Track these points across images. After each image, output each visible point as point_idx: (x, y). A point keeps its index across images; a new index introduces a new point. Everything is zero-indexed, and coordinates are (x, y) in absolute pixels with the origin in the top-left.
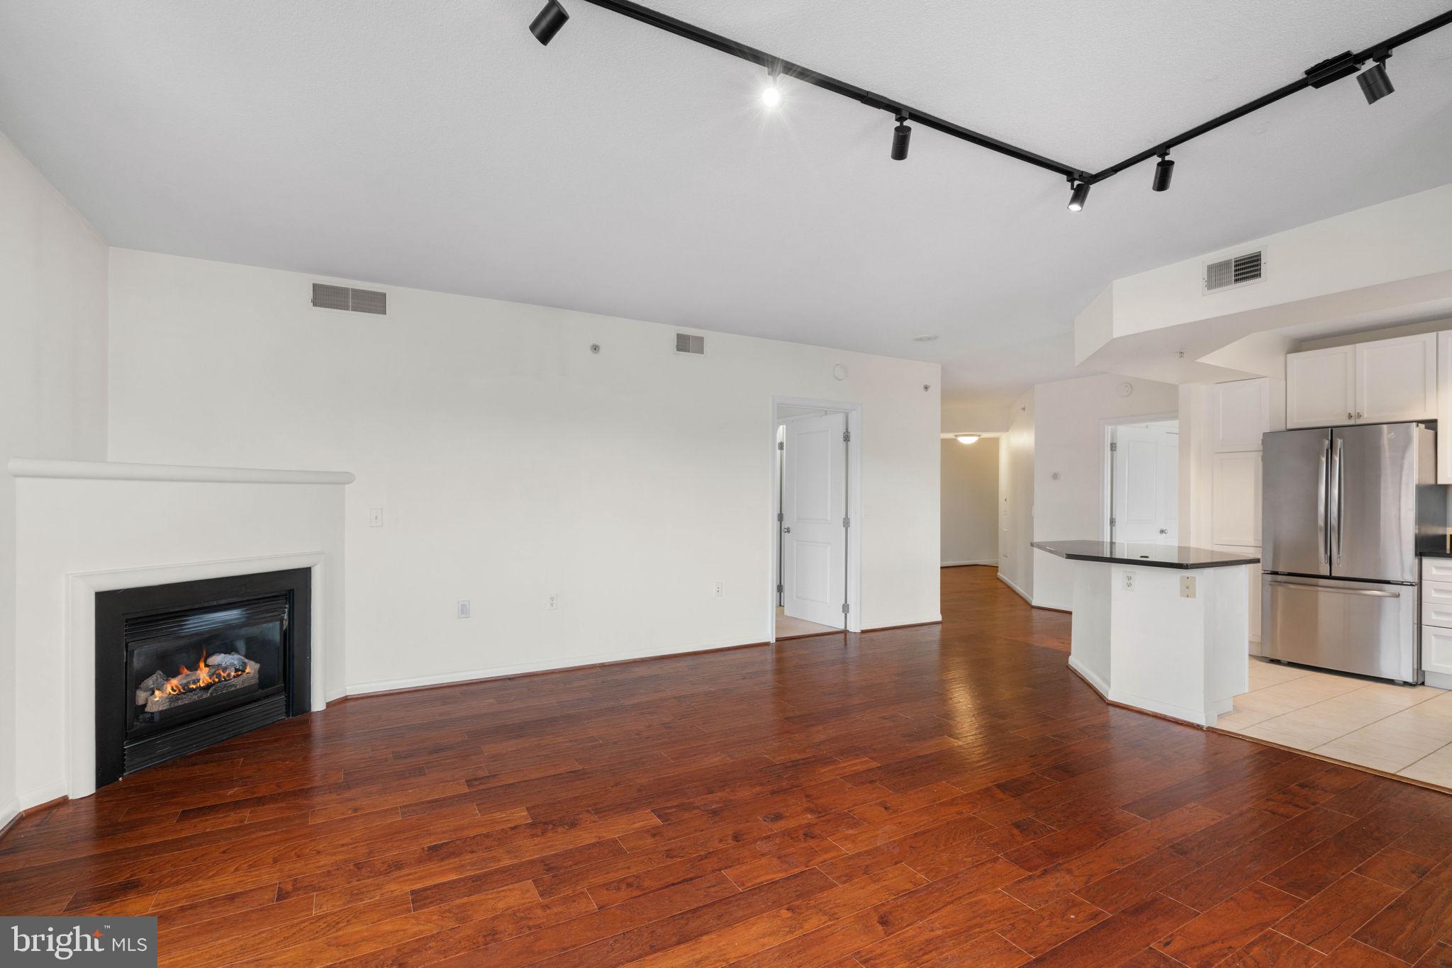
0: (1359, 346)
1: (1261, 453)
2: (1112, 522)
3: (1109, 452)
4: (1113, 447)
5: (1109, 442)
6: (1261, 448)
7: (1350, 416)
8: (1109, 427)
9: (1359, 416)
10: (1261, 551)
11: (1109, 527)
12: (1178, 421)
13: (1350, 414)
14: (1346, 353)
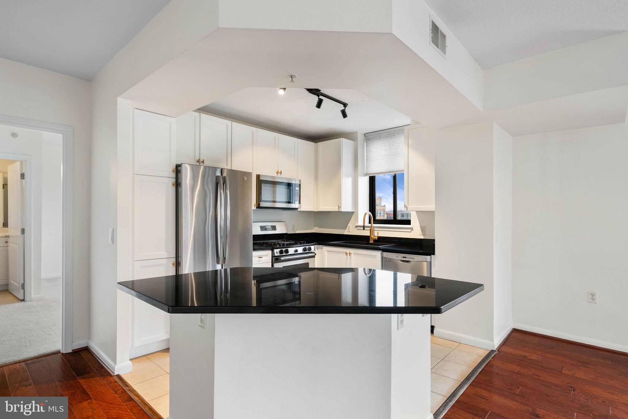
13: (199, 159)
14: (195, 117)
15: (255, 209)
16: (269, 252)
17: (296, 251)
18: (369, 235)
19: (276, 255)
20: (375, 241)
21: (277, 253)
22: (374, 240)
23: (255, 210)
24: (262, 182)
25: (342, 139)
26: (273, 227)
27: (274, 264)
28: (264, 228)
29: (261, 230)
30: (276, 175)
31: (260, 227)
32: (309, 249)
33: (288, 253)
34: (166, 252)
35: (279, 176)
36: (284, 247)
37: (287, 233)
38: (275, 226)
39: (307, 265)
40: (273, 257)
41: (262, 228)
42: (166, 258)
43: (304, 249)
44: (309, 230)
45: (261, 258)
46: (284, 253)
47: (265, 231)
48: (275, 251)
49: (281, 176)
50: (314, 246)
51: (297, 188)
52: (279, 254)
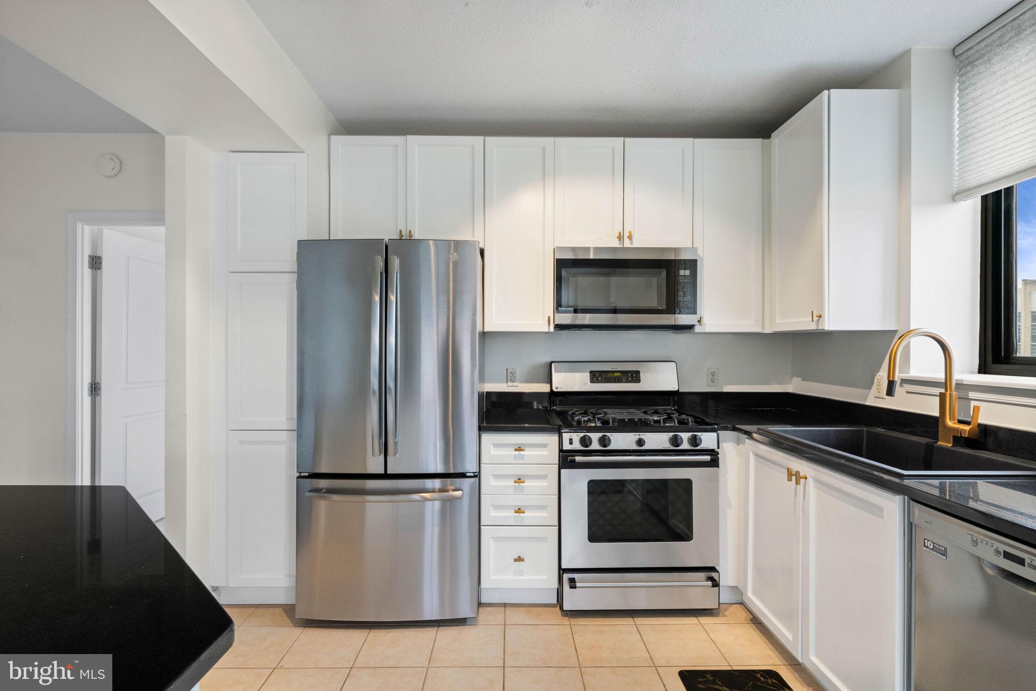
0: (409, 139)
1: (295, 276)
2: (95, 389)
3: (88, 272)
4: (96, 262)
5: (87, 252)
6: (295, 267)
7: (401, 235)
8: (87, 228)
9: (410, 235)
10: (297, 438)
11: (87, 400)
13: (401, 231)
14: (396, 146)
15: (552, 329)
16: (552, 440)
17: (640, 442)
18: (936, 413)
19: (567, 446)
20: (958, 440)
21: (571, 443)
22: (954, 437)
23: (549, 332)
24: (561, 265)
25: (826, 92)
26: (630, 375)
27: (562, 470)
28: (600, 375)
29: (592, 381)
30: (616, 244)
31: (591, 372)
32: (694, 441)
33: (612, 446)
34: (288, 419)
35: (627, 244)
36: (595, 430)
37: (678, 390)
38: (638, 372)
39: (687, 485)
40: (561, 451)
41: (596, 376)
42: (286, 429)
43: (675, 441)
44: (773, 384)
45: (522, 450)
46: (595, 446)
47: (605, 382)
48: (566, 436)
49: (632, 244)
50: (715, 434)
51: (682, 272)
52: (577, 446)
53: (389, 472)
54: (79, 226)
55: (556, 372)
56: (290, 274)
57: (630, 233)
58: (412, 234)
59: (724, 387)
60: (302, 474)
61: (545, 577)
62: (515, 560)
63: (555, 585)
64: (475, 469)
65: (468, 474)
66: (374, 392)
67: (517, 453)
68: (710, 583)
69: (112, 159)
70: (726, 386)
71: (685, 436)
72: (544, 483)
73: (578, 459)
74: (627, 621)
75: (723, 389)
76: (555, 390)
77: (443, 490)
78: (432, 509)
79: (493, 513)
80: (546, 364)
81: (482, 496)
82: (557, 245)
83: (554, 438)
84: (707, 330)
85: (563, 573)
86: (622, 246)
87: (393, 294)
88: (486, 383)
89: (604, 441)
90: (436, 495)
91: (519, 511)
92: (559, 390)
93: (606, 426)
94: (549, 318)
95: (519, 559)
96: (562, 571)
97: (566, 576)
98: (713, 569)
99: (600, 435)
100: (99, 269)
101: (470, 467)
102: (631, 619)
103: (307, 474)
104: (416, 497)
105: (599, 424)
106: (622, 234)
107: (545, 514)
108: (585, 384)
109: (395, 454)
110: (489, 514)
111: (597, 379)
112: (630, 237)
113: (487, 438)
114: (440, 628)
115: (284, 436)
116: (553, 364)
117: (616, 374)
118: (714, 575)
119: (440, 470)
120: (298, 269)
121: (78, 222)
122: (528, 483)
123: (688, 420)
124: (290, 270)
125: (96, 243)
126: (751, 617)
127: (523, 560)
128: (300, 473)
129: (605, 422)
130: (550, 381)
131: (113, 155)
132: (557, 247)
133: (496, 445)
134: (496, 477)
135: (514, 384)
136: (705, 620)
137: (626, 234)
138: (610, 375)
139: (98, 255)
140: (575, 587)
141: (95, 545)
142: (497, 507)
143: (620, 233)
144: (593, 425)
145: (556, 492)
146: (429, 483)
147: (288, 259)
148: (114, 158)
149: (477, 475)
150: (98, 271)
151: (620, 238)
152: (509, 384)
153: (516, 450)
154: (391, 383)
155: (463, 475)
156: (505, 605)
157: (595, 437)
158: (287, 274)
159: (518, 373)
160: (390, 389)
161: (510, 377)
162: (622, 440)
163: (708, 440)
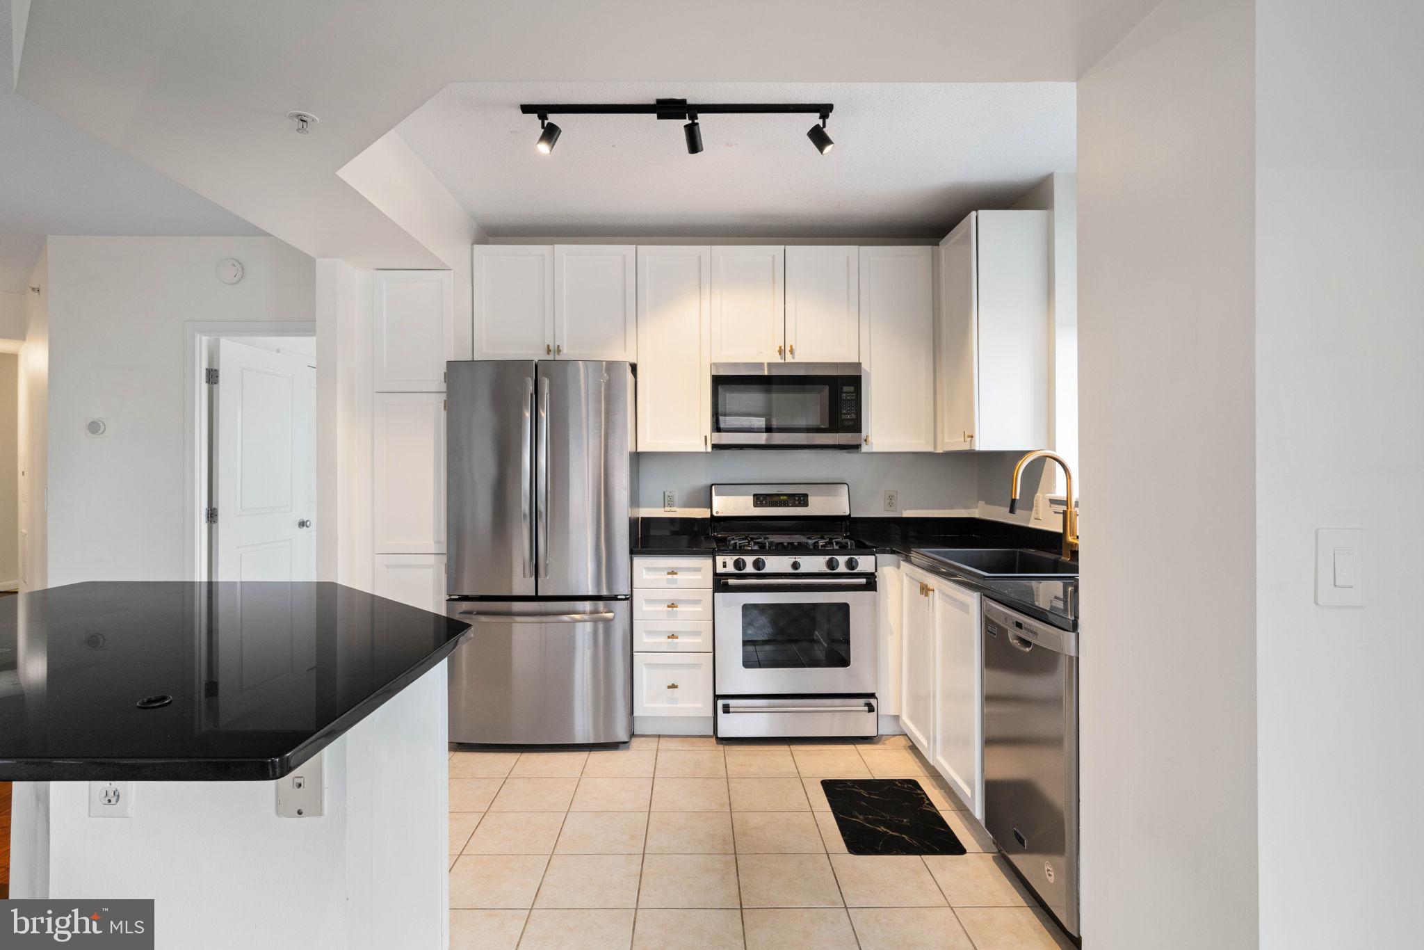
0: (557, 247)
1: (444, 397)
2: (212, 515)
3: (205, 386)
4: (212, 376)
5: (205, 365)
6: (444, 387)
7: (549, 351)
8: (204, 338)
9: (559, 351)
10: (445, 561)
11: (205, 526)
12: (315, 338)
13: (548, 346)
14: (543, 255)
15: (709, 449)
16: (706, 563)
17: (795, 565)
18: (1061, 530)
19: (720, 570)
21: (725, 566)
23: (707, 453)
24: (719, 382)
25: (974, 213)
26: (797, 498)
27: (716, 594)
28: (764, 499)
29: (756, 505)
30: (777, 359)
31: (755, 495)
32: (851, 564)
33: (766, 570)
34: (435, 542)
35: (789, 359)
36: (752, 553)
37: (850, 514)
38: (806, 496)
39: (844, 608)
40: (715, 574)
41: (760, 500)
42: (433, 552)
43: (832, 564)
44: (958, 509)
45: (676, 574)
46: (750, 569)
47: (769, 506)
48: (720, 559)
49: (793, 358)
50: (873, 557)
51: (846, 389)
52: (731, 569)
53: (540, 594)
54: (198, 337)
55: (716, 495)
56: (437, 394)
57: (791, 346)
58: (561, 348)
59: (904, 512)
60: (452, 597)
61: (700, 706)
62: (669, 687)
63: (710, 713)
64: (627, 591)
65: (619, 597)
66: (525, 516)
67: (670, 576)
68: (866, 708)
69: (234, 265)
70: (905, 510)
71: (842, 560)
72: (698, 608)
73: (731, 581)
74: (784, 749)
75: (902, 514)
76: (715, 514)
77: (596, 612)
78: (584, 631)
79: (646, 639)
80: (706, 486)
81: (634, 621)
82: (712, 362)
83: (709, 561)
84: (875, 449)
85: (718, 699)
86: (783, 361)
87: (543, 411)
88: (642, 507)
89: (758, 564)
90: (586, 617)
91: (672, 636)
92: (719, 515)
93: (763, 550)
94: (706, 437)
95: (673, 686)
96: (717, 697)
97: (720, 703)
98: (872, 696)
99: (754, 558)
100: (216, 383)
101: (622, 589)
102: (787, 746)
103: (457, 597)
104: (565, 618)
105: (756, 548)
106: (783, 348)
107: (698, 640)
108: (747, 508)
109: (546, 576)
110: (641, 640)
111: (761, 502)
112: (792, 351)
113: (639, 561)
114: (592, 753)
115: (431, 560)
116: (713, 487)
117: (782, 498)
118: (873, 702)
119: (591, 591)
120: (447, 389)
121: (196, 333)
122: (680, 608)
123: (847, 543)
124: (438, 391)
125: (213, 355)
126: (911, 744)
127: (676, 687)
128: (450, 595)
129: (762, 546)
130: (710, 505)
131: (235, 260)
132: (714, 363)
133: (649, 569)
134: (649, 601)
135: (672, 509)
136: (861, 747)
137: (788, 349)
138: (776, 499)
139: (215, 368)
140: (729, 712)
141: (212, 689)
142: (650, 633)
143: (780, 347)
144: (750, 548)
145: (711, 618)
146: (580, 605)
147: (436, 380)
148: (236, 264)
149: (629, 598)
150: (215, 386)
151: (781, 352)
152: (667, 509)
153: (668, 574)
154: (542, 507)
155: (615, 598)
156: (659, 736)
157: (749, 560)
158: (434, 394)
159: (677, 497)
160: (541, 513)
161: (668, 502)
162: (777, 564)
163: (865, 563)
